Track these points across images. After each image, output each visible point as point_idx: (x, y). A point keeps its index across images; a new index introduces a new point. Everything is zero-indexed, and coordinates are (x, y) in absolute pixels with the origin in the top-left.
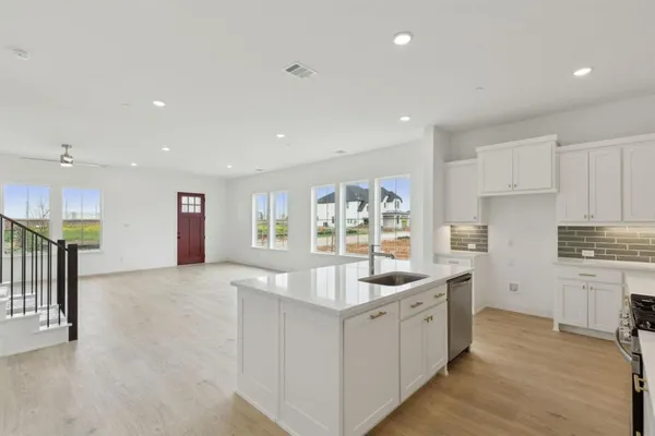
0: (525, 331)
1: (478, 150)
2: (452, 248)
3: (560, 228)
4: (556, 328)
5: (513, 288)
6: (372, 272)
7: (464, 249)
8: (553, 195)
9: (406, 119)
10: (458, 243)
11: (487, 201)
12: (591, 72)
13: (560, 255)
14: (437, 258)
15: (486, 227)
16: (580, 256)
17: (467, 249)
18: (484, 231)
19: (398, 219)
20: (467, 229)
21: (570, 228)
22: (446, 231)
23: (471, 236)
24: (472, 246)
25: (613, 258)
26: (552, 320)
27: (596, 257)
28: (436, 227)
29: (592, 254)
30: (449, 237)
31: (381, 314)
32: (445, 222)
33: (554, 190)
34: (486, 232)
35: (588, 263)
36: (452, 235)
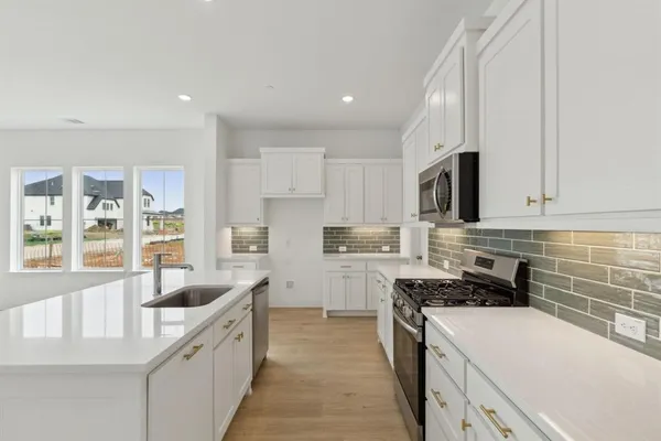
0: (304, 324)
1: (262, 150)
2: (234, 252)
3: (325, 228)
4: (325, 316)
5: (290, 285)
6: (159, 292)
7: (245, 252)
8: (322, 199)
9: (185, 98)
10: (239, 246)
11: (268, 202)
12: (353, 101)
13: (324, 252)
14: (220, 264)
15: (267, 228)
16: (338, 252)
17: (248, 252)
18: (265, 232)
19: (148, 219)
20: (248, 231)
21: (332, 228)
22: (228, 233)
23: (253, 238)
24: (253, 248)
25: (356, 252)
26: (321, 309)
27: (348, 252)
28: (219, 228)
29: (345, 249)
30: (230, 239)
31: (197, 348)
32: (227, 224)
33: (323, 196)
34: (267, 233)
35: (343, 257)
36: (233, 238)
